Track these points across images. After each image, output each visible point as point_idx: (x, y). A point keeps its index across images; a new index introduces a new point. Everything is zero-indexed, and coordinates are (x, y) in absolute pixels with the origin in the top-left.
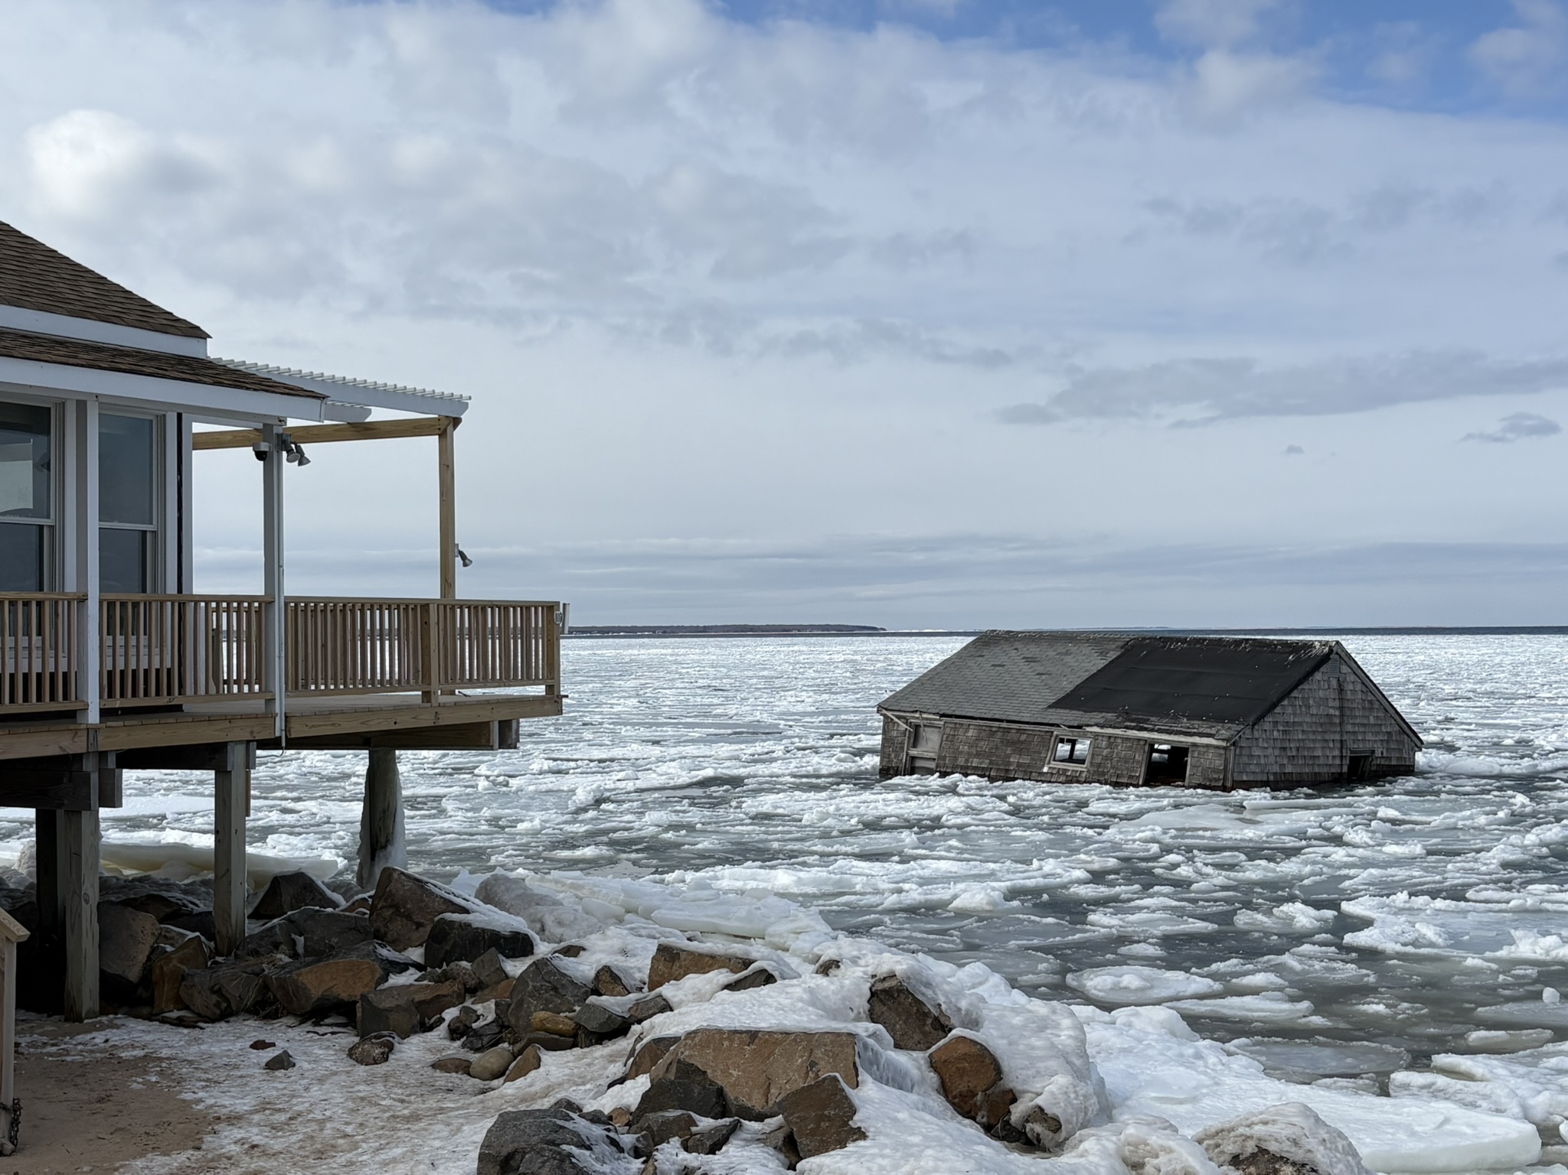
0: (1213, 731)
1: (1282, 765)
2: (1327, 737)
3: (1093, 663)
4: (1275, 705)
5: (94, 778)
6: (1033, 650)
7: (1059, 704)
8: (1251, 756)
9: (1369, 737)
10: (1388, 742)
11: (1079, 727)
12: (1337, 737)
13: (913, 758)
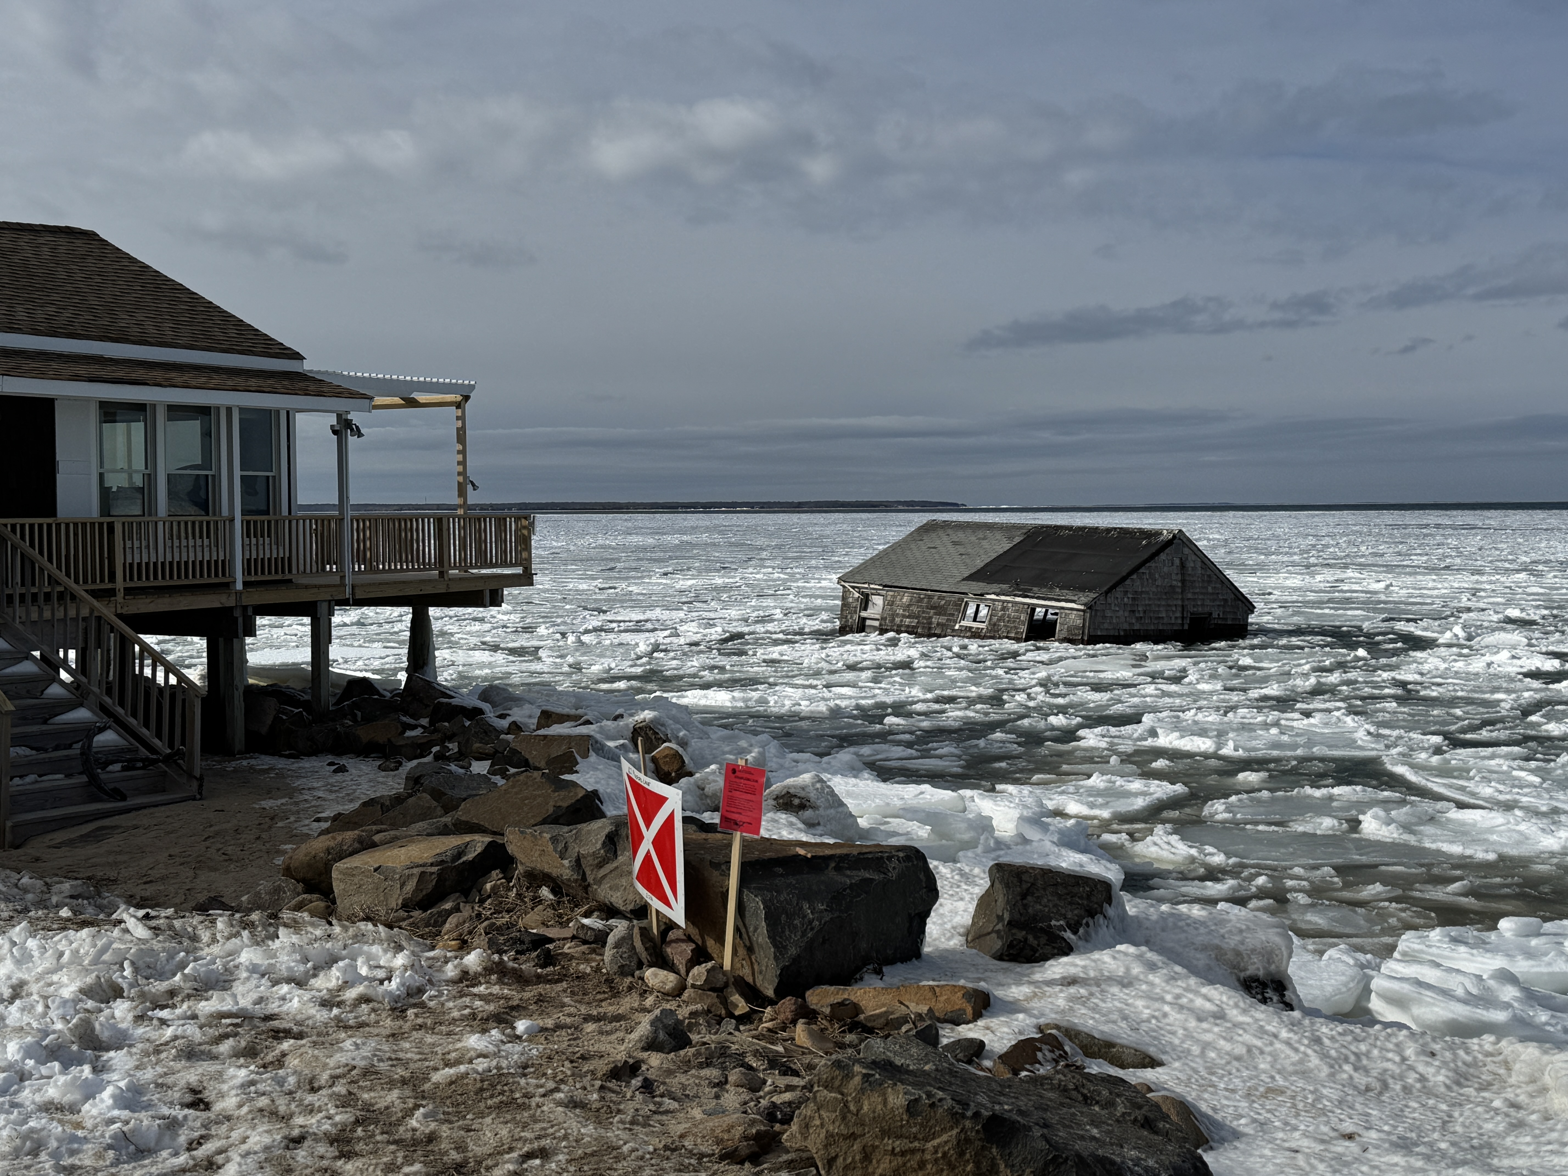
0: (1075, 598)
1: (1131, 624)
2: (1170, 602)
3: (1001, 545)
4: (1124, 579)
5: (240, 620)
6: (960, 536)
7: (972, 577)
8: (1104, 617)
9: (1208, 602)
10: (1224, 606)
11: (982, 595)
12: (1180, 603)
13: (864, 619)
